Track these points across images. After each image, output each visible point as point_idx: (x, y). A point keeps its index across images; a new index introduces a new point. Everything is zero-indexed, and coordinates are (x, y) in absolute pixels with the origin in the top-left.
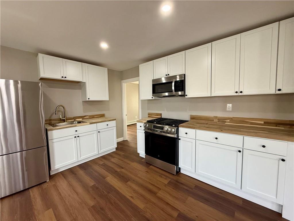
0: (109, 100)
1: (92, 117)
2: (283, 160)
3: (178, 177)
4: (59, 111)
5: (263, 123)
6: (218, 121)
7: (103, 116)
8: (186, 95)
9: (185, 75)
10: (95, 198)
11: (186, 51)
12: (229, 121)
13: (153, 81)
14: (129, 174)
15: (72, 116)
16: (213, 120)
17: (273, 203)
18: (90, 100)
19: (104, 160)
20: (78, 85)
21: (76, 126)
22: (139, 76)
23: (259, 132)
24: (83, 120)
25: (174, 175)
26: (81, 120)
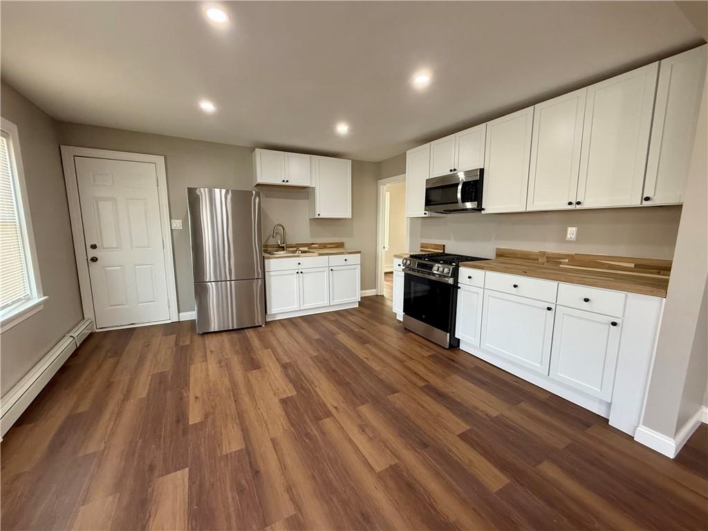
0: (350, 217)
1: (324, 246)
2: (614, 324)
3: (451, 353)
4: (277, 233)
5: (632, 265)
6: (547, 262)
7: (340, 245)
8: (484, 209)
9: (482, 171)
10: (318, 350)
11: (488, 123)
12: (567, 260)
13: (428, 181)
14: (371, 336)
15: (294, 243)
16: (538, 260)
17: (601, 401)
18: (320, 217)
19: (337, 316)
20: (303, 192)
21: (299, 256)
22: (405, 173)
23: (587, 278)
24: (310, 250)
25: (445, 348)
26: (306, 249)
